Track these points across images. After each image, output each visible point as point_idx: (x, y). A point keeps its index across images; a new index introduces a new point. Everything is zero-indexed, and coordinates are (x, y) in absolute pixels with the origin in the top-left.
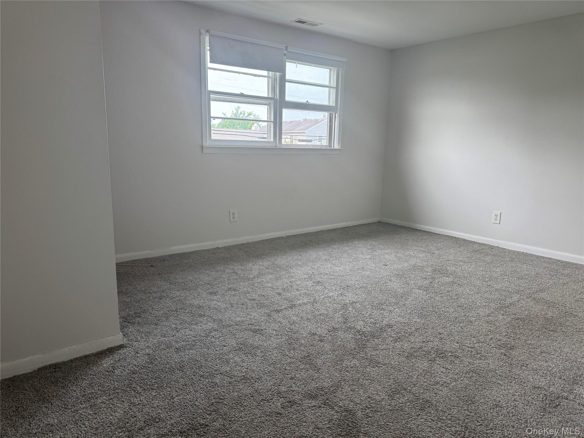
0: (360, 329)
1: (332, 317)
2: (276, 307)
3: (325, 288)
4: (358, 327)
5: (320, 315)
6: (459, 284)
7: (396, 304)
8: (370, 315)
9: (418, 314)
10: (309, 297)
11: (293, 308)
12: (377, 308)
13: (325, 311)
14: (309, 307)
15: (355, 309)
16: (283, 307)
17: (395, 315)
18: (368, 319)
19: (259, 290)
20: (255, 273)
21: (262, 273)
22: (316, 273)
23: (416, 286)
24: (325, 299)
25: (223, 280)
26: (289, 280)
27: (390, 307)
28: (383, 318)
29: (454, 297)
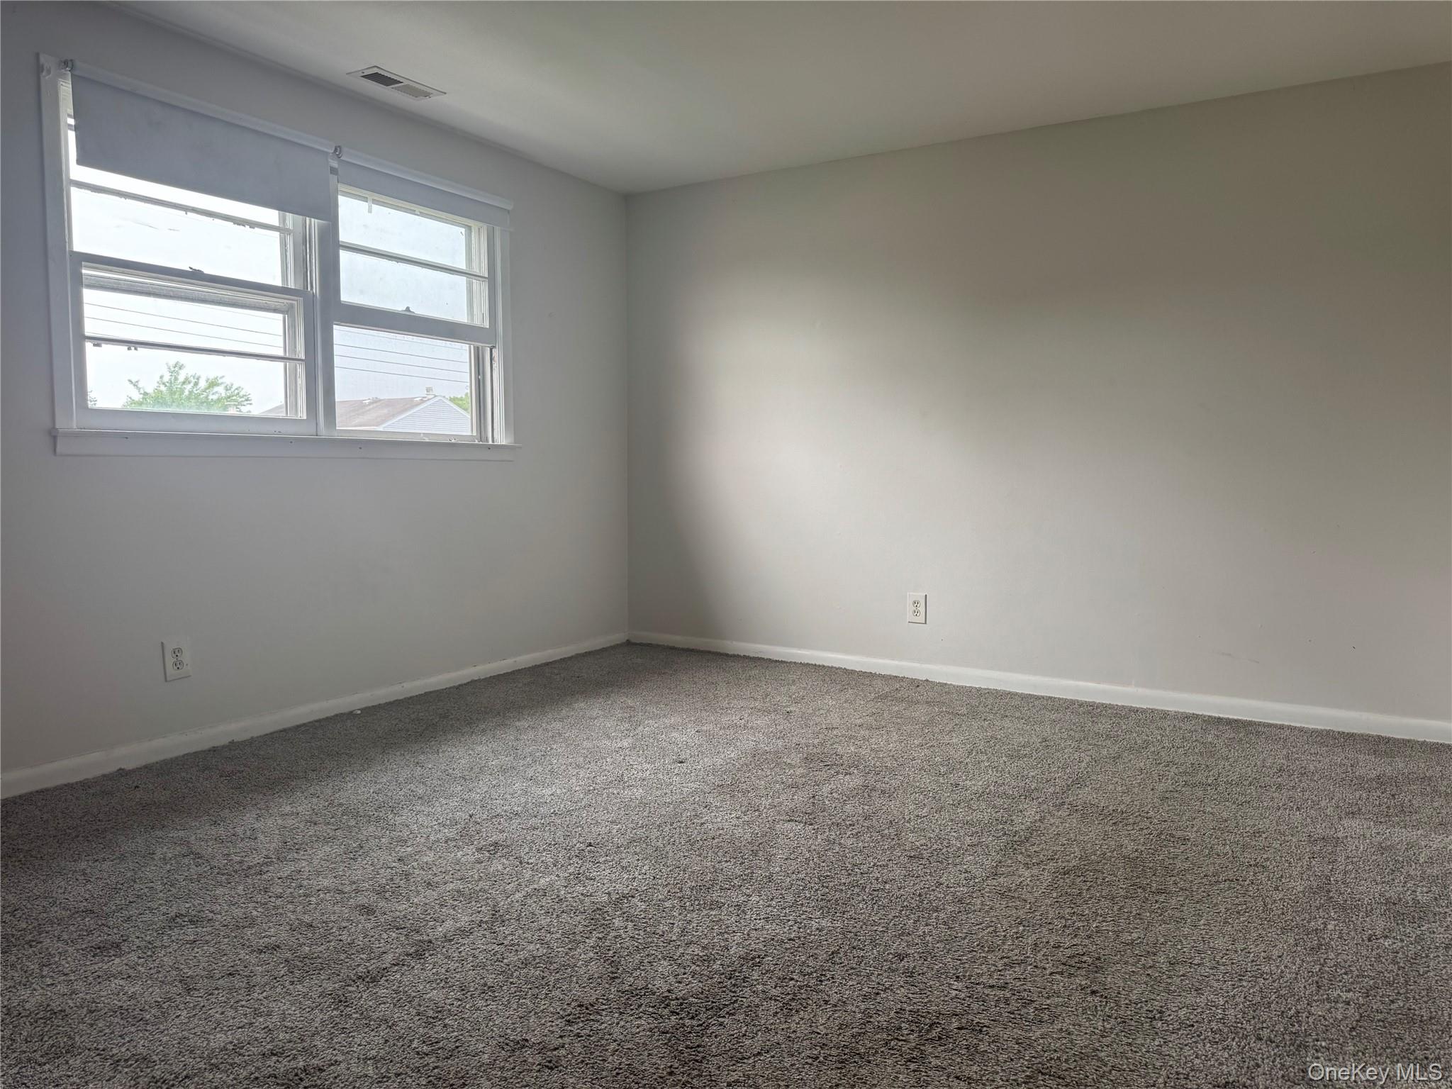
0: (669, 991)
1: (566, 966)
2: (362, 963)
3: (521, 863)
4: (660, 985)
5: (526, 963)
6: (883, 792)
7: (748, 878)
8: (683, 932)
9: (817, 901)
10: (473, 903)
11: (427, 955)
12: (697, 903)
13: (538, 946)
14: (480, 941)
15: (632, 921)
16: (389, 958)
17: (754, 916)
18: (681, 950)
19: (289, 906)
20: (269, 844)
21: (295, 841)
22: (481, 815)
23: (779, 813)
24: (529, 901)
25: (146, 890)
26: (394, 854)
27: (734, 894)
28: (726, 936)
29: (886, 831)
